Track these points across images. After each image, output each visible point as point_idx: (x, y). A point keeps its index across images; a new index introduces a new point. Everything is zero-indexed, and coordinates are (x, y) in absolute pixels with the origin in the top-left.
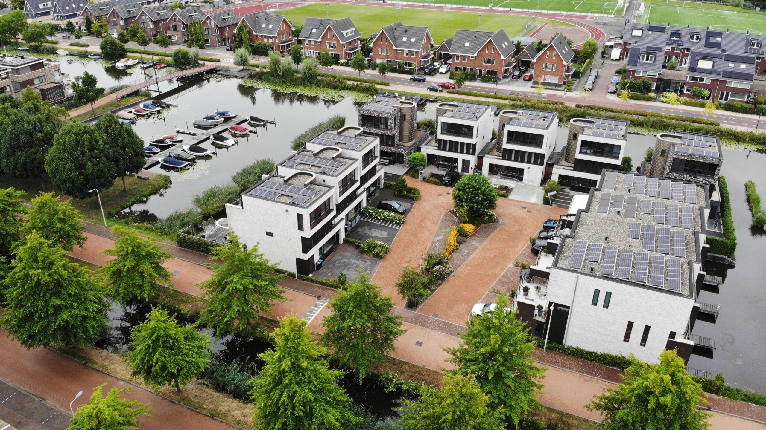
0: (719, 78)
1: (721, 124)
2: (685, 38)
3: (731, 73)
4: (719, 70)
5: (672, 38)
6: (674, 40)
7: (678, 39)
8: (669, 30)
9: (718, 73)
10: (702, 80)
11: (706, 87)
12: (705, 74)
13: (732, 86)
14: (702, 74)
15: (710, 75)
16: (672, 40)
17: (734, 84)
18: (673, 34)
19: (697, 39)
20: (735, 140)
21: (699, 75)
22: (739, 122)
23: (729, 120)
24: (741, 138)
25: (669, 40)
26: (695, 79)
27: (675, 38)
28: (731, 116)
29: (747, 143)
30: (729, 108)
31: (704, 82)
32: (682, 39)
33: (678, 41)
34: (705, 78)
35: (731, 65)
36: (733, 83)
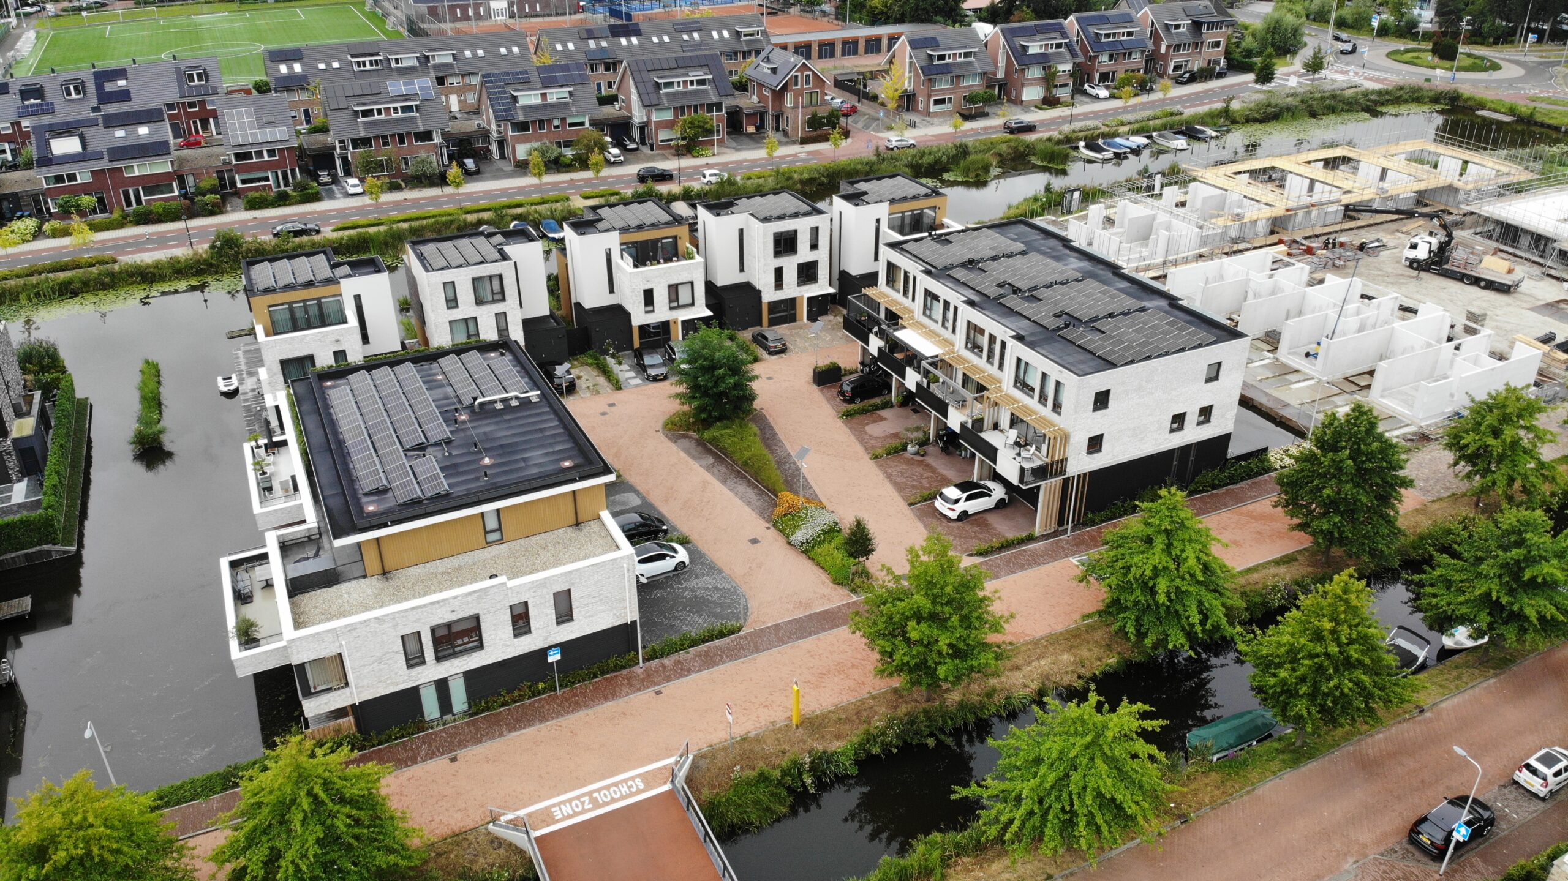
0: (103, 165)
1: (120, 258)
2: (53, 95)
3: (124, 149)
4: (98, 149)
5: (26, 103)
6: (32, 106)
7: (39, 101)
8: (15, 88)
9: (98, 156)
10: (71, 177)
11: (86, 189)
12: (73, 165)
13: (137, 173)
14: (66, 166)
15: (84, 164)
16: (28, 106)
17: (140, 169)
18: (25, 94)
19: (77, 91)
20: (144, 282)
21: (63, 170)
22: (162, 241)
23: (140, 245)
24: (154, 275)
25: (23, 108)
26: (59, 179)
27: (32, 101)
28: (144, 235)
29: (170, 280)
30: (145, 218)
31: (79, 181)
32: (48, 100)
33: (41, 105)
34: (77, 173)
35: (120, 133)
36: (136, 168)
